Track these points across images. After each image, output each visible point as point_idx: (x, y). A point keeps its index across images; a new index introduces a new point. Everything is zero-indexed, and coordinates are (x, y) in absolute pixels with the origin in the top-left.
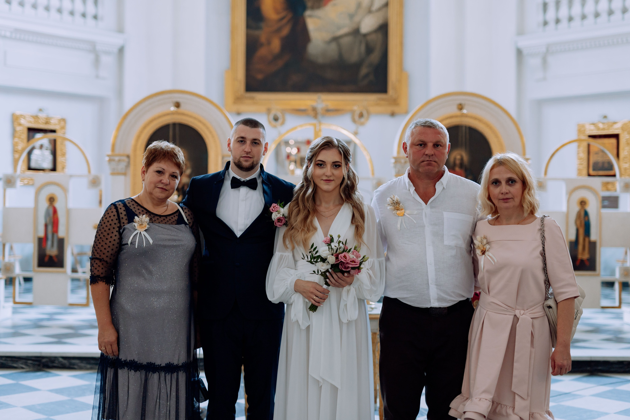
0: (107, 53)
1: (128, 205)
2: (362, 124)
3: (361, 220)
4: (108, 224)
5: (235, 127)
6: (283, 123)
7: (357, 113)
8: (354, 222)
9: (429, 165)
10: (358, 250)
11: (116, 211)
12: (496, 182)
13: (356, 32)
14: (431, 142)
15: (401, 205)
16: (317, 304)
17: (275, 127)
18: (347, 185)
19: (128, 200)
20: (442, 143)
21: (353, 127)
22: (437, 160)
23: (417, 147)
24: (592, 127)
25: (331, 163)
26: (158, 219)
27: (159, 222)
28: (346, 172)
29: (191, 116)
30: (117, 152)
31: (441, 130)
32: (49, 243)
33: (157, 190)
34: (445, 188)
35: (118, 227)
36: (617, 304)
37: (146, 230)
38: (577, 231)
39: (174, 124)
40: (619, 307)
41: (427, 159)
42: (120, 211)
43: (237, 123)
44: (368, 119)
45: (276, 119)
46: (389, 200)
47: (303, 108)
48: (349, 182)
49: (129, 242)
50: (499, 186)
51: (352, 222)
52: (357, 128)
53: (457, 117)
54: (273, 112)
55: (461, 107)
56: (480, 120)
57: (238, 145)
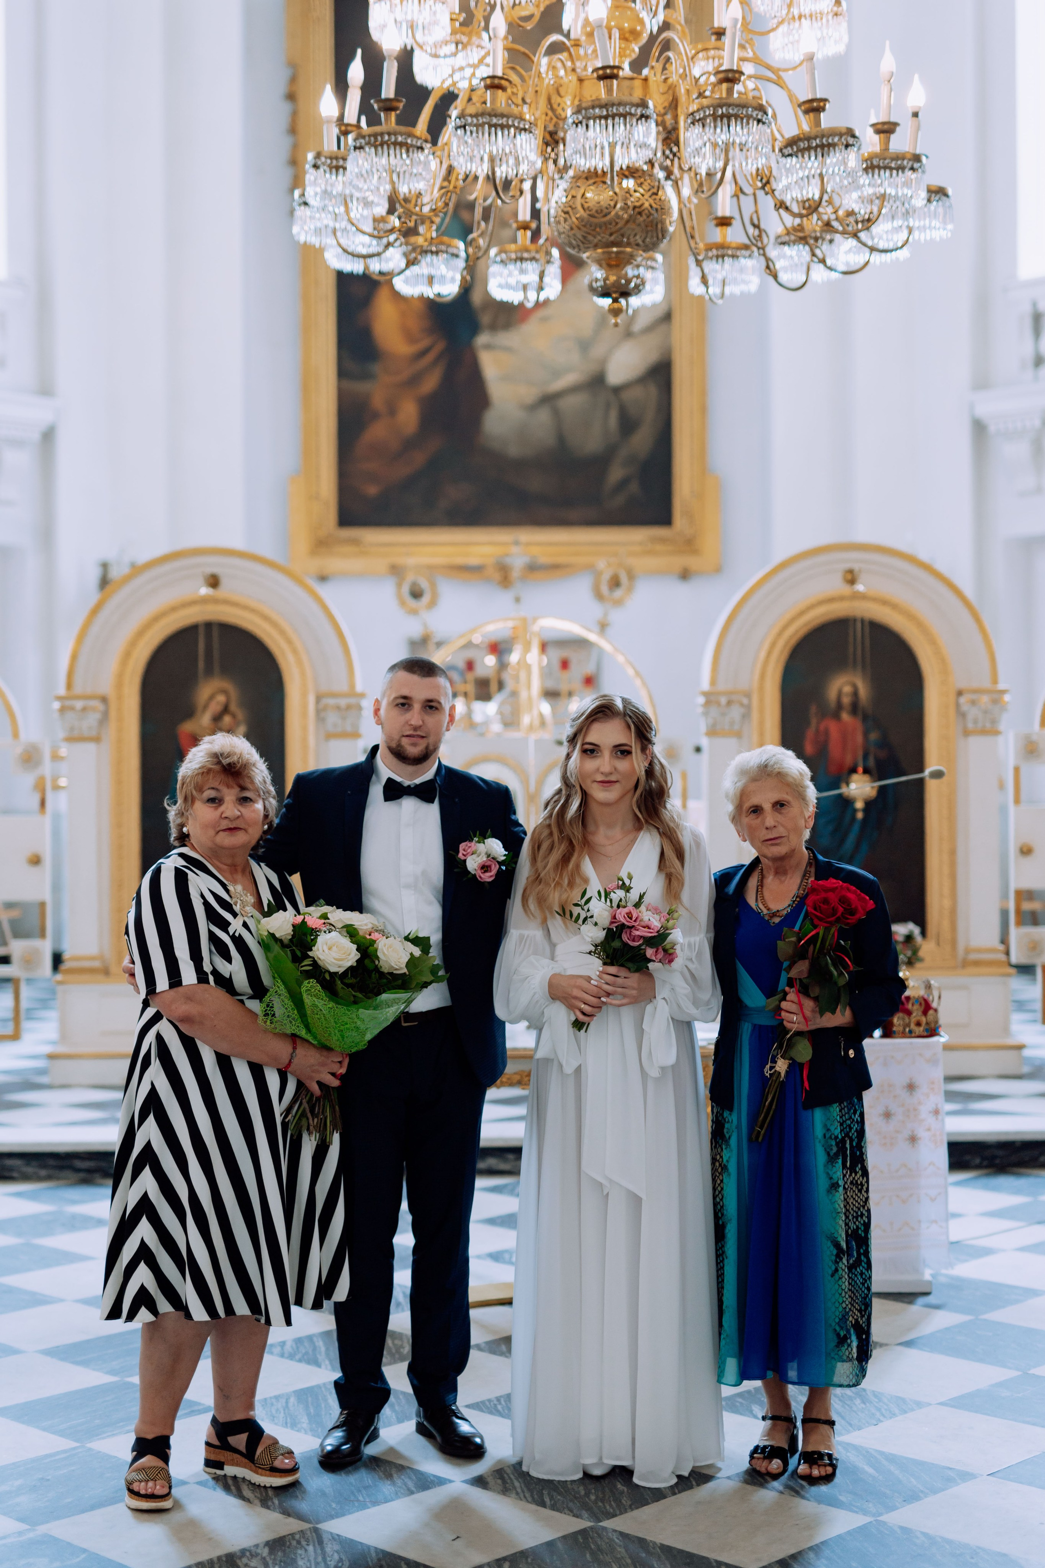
2: (618, 603)
3: (676, 862)
6: (433, 604)
7: (606, 577)
8: (662, 866)
13: (597, 381)
16: (587, 1019)
17: (414, 612)
18: (650, 791)
21: (596, 610)
25: (611, 747)
30: (78, 688)
39: (208, 625)
44: (630, 589)
45: (416, 594)
47: (474, 561)
51: (659, 868)
52: (606, 614)
53: (841, 598)
54: (410, 578)
55: (851, 578)
56: (894, 606)
57: (396, 712)
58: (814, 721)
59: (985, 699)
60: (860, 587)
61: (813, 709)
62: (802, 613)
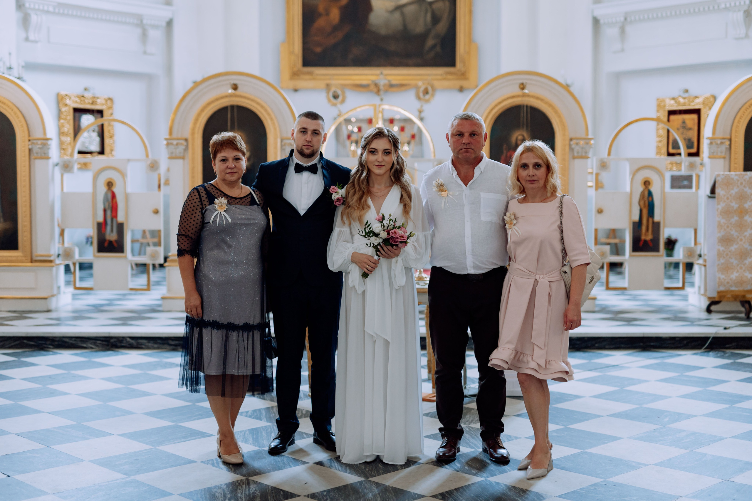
0: (155, 27)
1: (208, 189)
2: (428, 101)
3: (408, 200)
4: (192, 206)
5: (297, 120)
6: (343, 101)
7: (422, 89)
8: (402, 201)
9: (467, 152)
10: (405, 227)
11: (198, 195)
12: (525, 166)
14: (467, 132)
15: (445, 187)
16: (369, 272)
17: (335, 105)
18: (396, 170)
19: (207, 185)
20: (478, 132)
21: (417, 104)
22: (473, 147)
23: (456, 137)
24: (672, 102)
25: (382, 150)
26: (234, 201)
27: (235, 204)
28: (396, 158)
29: (248, 99)
30: (174, 135)
31: (477, 121)
32: (109, 228)
33: (228, 175)
34: (483, 172)
35: (200, 208)
36: (680, 285)
37: (225, 211)
38: (641, 211)
39: (232, 107)
40: (683, 288)
41: (465, 147)
42: (202, 194)
43: (300, 116)
44: (433, 95)
45: (336, 97)
46: (434, 182)
47: (365, 82)
48: (398, 167)
49: (211, 221)
50: (527, 169)
51: (400, 201)
52: (422, 106)
53: (518, 96)
54: (333, 89)
55: (523, 87)
56: (542, 100)
57: (300, 135)
58: (505, 152)
59: (582, 142)
60: (526, 91)
61: (505, 146)
62: (500, 103)
